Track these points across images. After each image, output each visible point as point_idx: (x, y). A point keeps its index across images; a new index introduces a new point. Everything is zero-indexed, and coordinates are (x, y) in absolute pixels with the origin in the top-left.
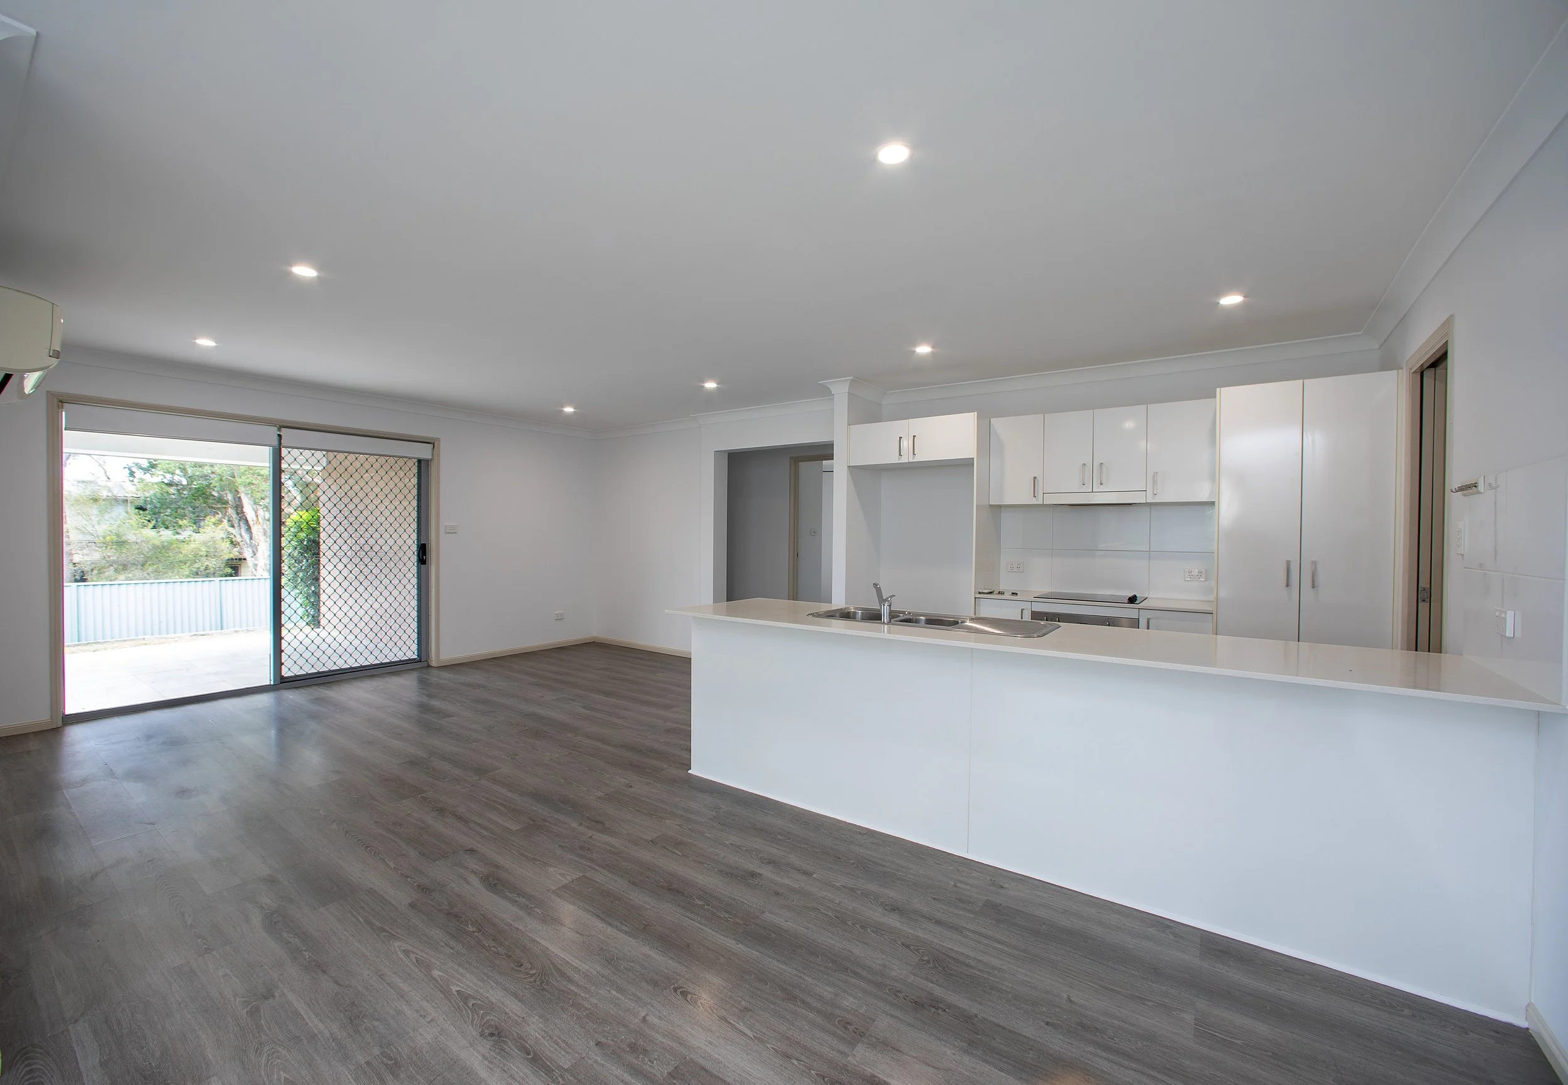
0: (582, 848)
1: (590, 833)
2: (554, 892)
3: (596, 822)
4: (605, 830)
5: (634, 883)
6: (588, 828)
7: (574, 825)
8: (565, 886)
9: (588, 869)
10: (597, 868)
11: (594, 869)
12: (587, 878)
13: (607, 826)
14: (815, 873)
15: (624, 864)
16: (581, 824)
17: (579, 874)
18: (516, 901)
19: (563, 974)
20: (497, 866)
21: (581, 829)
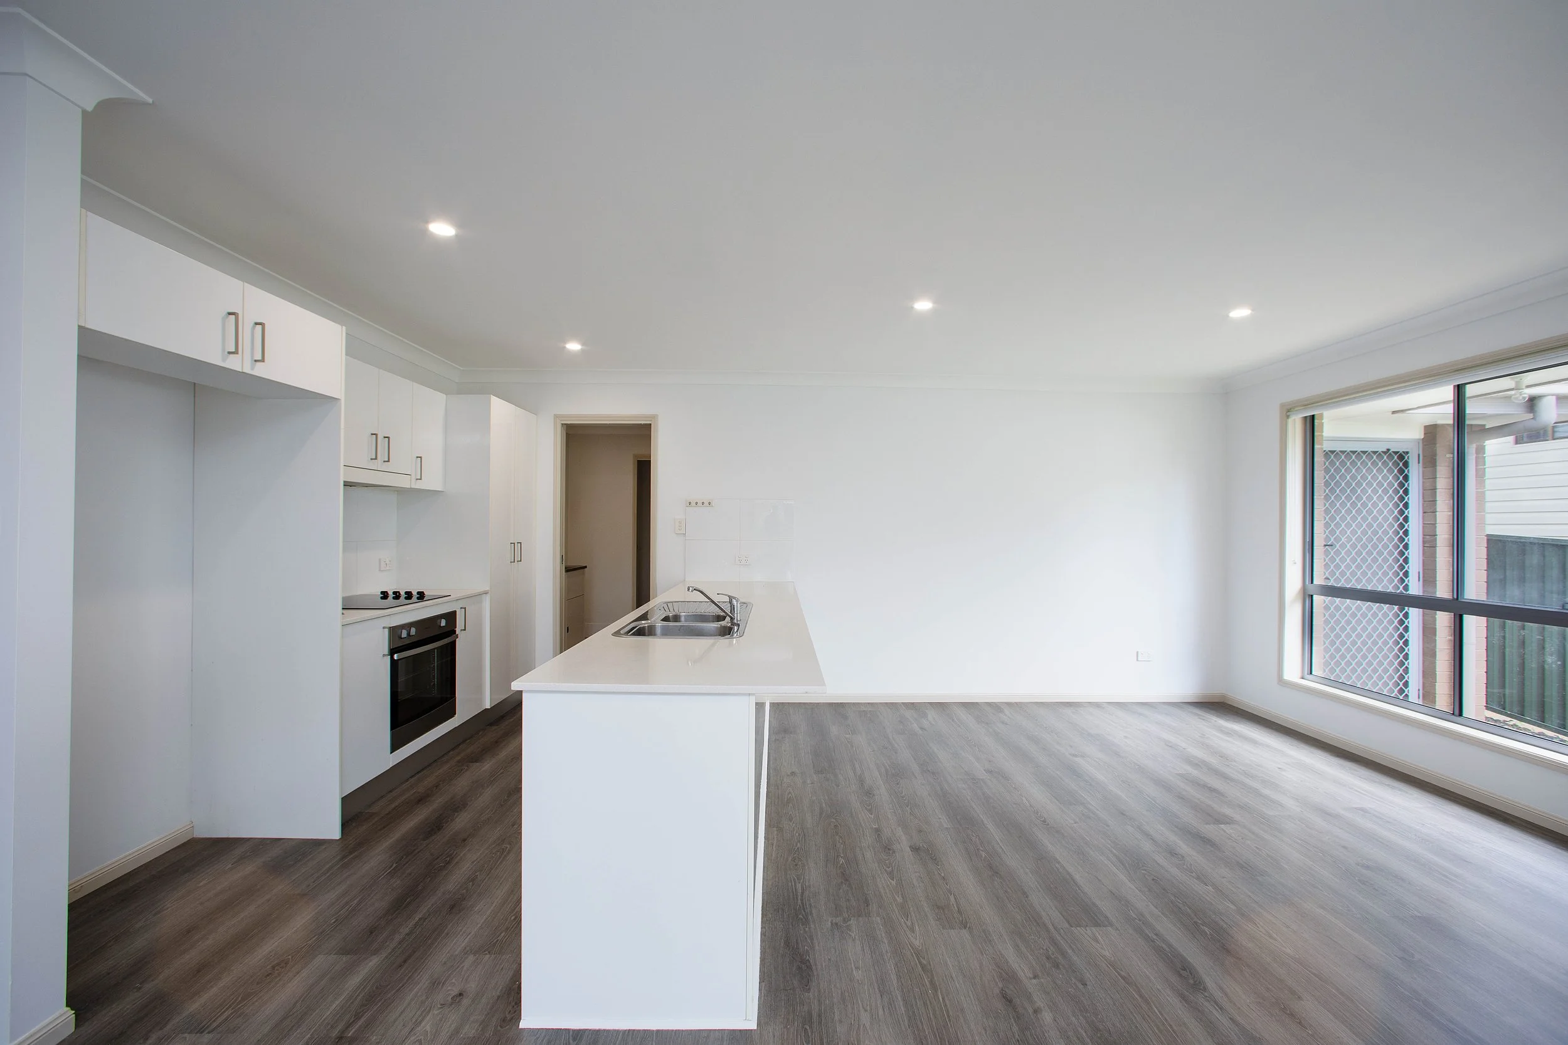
0: (1057, 966)
1: (1031, 985)
2: (1111, 925)
3: (1010, 1001)
4: (1008, 976)
5: (1024, 893)
6: (1029, 997)
7: (1047, 1016)
8: (1097, 924)
9: (1062, 931)
10: (1051, 927)
11: (1055, 928)
12: (1068, 922)
13: (1000, 985)
14: (872, 828)
15: (1019, 917)
16: (1036, 1011)
17: (1078, 931)
18: (1156, 935)
19: (1121, 862)
20: (1183, 998)
21: (1040, 1001)
